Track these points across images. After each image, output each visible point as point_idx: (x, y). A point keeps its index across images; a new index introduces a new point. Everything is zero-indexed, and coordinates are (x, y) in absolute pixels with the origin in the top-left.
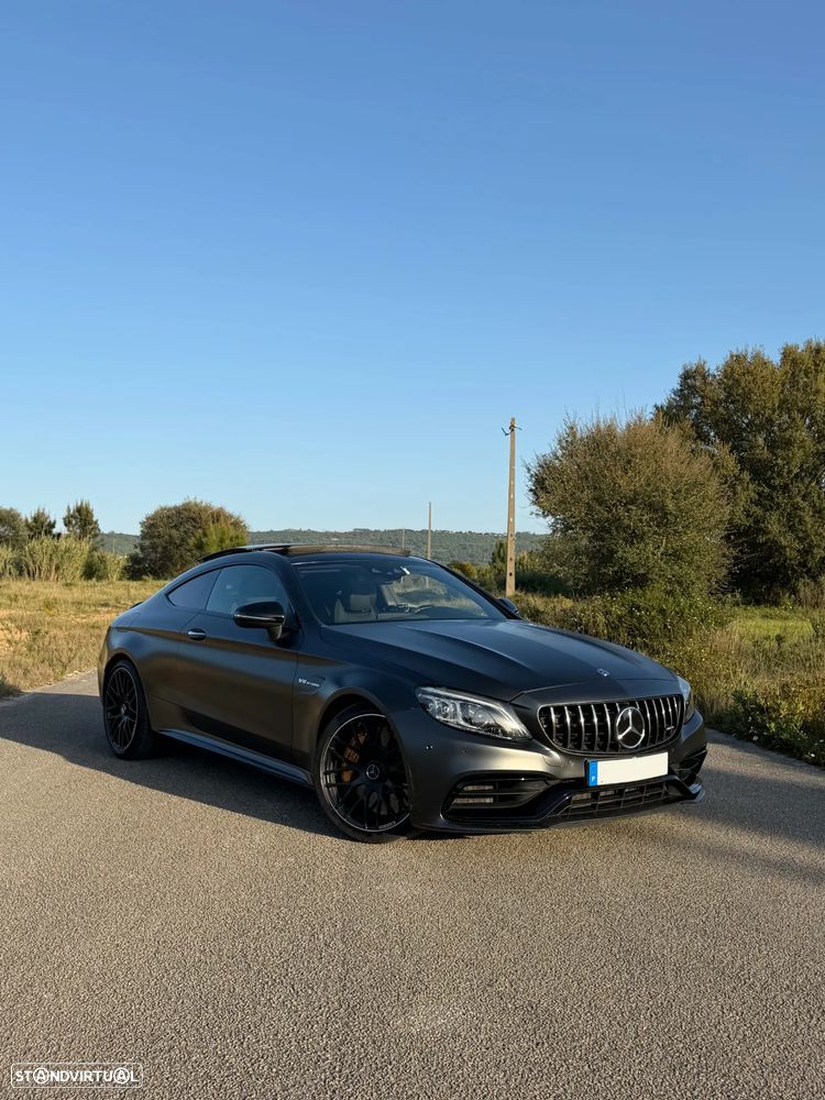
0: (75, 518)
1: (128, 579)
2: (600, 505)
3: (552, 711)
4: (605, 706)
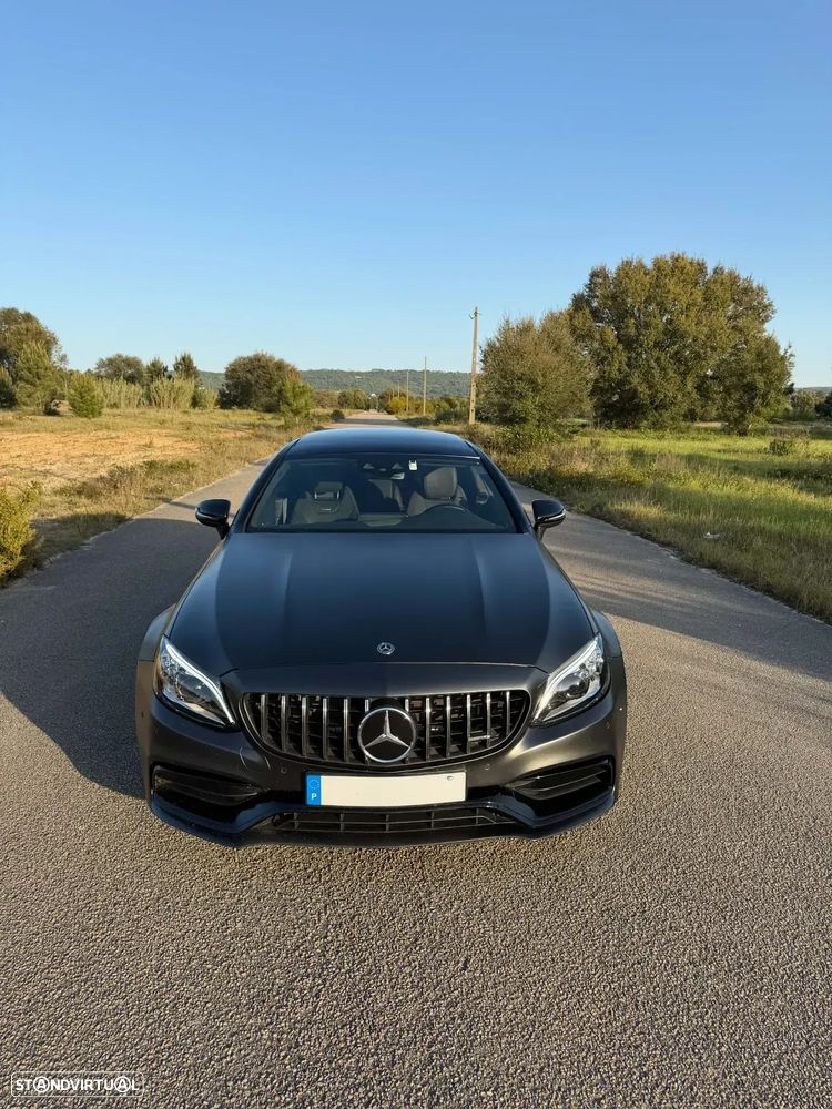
0: (182, 365)
1: (222, 409)
3: (263, 698)
4: (346, 702)
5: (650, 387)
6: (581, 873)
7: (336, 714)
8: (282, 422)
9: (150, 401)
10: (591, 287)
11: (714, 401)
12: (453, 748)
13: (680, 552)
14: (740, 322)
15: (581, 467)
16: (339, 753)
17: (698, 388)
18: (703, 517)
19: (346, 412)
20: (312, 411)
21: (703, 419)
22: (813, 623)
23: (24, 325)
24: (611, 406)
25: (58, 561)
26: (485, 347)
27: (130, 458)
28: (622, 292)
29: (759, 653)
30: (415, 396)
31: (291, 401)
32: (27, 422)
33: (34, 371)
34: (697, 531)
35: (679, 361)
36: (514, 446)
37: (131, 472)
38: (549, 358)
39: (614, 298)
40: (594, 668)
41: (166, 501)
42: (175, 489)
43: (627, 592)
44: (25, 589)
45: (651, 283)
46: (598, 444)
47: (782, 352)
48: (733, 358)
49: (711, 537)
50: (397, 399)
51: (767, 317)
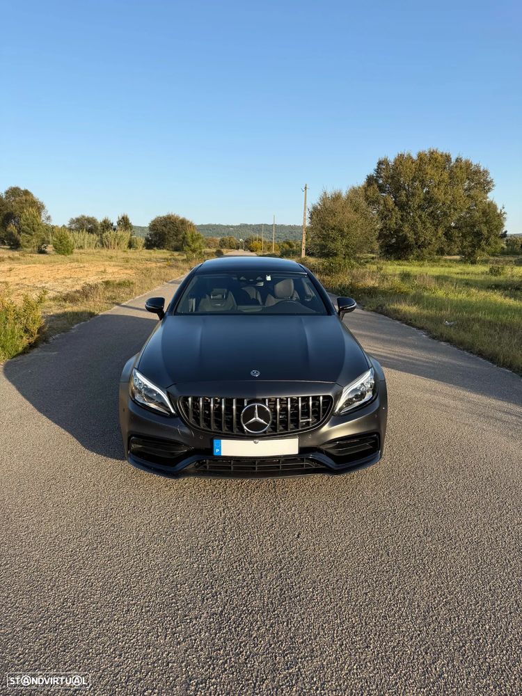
0: (122, 222)
1: (147, 249)
3: (190, 399)
4: (234, 400)
5: (415, 234)
6: (361, 495)
7: (229, 408)
8: (185, 257)
9: (103, 245)
10: (378, 170)
11: (455, 242)
12: (291, 426)
13: (429, 332)
14: (472, 193)
15: (371, 283)
16: (231, 428)
17: (445, 234)
18: (444, 312)
19: (224, 251)
20: (203, 250)
21: (449, 254)
22: (505, 372)
23: (24, 198)
24: (391, 246)
25: (57, 338)
26: (311, 210)
27: (93, 279)
28: (398, 174)
29: (471, 388)
30: (267, 241)
31: (190, 244)
32: (28, 257)
33: (31, 226)
34: (440, 321)
35: (434, 217)
36: (329, 271)
37: (96, 287)
38: (351, 216)
39: (392, 177)
40: (369, 386)
41: (118, 304)
42: (123, 298)
43: (395, 355)
44: (40, 354)
45: (416, 168)
46: (381, 269)
47: (499, 211)
48: (468, 215)
49: (448, 324)
50: (256, 242)
51: (489, 189)
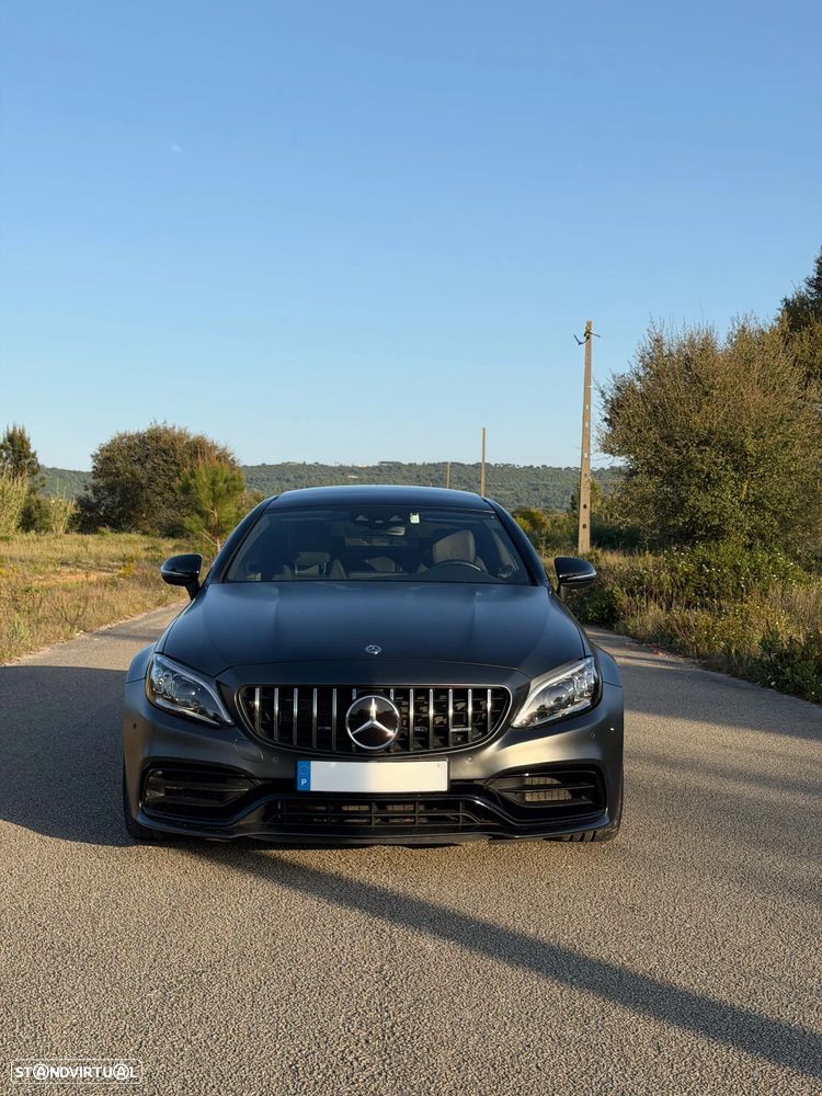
0: (6, 449)
1: (78, 531)
2: (669, 445)
3: (257, 695)
4: (335, 691)
12: (434, 740)
